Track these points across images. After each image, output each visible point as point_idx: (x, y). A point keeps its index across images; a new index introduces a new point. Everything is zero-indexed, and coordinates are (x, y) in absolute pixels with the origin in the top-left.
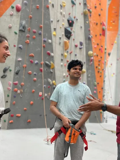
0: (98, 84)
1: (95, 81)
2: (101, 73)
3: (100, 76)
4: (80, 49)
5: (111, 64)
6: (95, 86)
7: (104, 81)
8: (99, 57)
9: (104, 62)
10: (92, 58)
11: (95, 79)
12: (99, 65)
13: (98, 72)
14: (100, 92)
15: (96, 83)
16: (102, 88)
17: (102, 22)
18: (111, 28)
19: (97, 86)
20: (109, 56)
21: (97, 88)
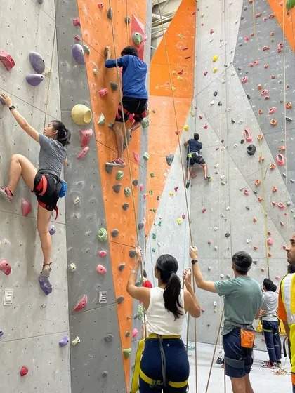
0: (114, 234)
1: (103, 225)
2: (126, 193)
3: (125, 207)
4: (33, 82)
5: (176, 189)
6: (103, 243)
7: (141, 227)
9: (140, 158)
10: (89, 132)
11: (102, 214)
13: (116, 189)
14: (121, 268)
15: (105, 233)
17: (129, 17)
18: (173, 88)
19: (111, 246)
20: (169, 165)
21: (109, 253)
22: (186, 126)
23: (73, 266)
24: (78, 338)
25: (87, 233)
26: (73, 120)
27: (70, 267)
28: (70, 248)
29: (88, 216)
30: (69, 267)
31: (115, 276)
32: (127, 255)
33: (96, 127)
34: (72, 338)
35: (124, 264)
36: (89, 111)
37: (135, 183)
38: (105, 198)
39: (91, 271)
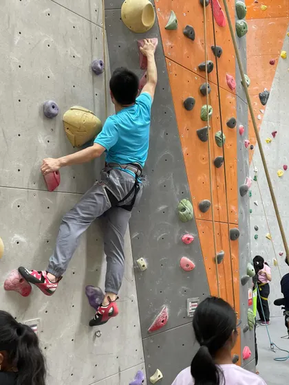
0: (203, 208)
1: (185, 194)
2: (219, 141)
3: (218, 163)
5: (274, 134)
6: (186, 222)
7: (243, 191)
8: (202, 45)
9: (236, 85)
11: (182, 178)
12: (203, 92)
13: (202, 136)
14: (219, 259)
15: (190, 207)
16: (234, 236)
18: (263, 7)
19: (200, 227)
20: (264, 104)
21: (197, 238)
22: (283, 53)
23: (142, 262)
24: (159, 372)
25: (161, 208)
26: (124, 25)
27: (138, 264)
28: (135, 235)
29: (160, 182)
30: (136, 265)
31: (209, 273)
32: (226, 237)
33: (163, 31)
34: (150, 372)
35: (223, 253)
36: (149, 5)
37: (231, 124)
38: (185, 150)
39: (171, 268)
